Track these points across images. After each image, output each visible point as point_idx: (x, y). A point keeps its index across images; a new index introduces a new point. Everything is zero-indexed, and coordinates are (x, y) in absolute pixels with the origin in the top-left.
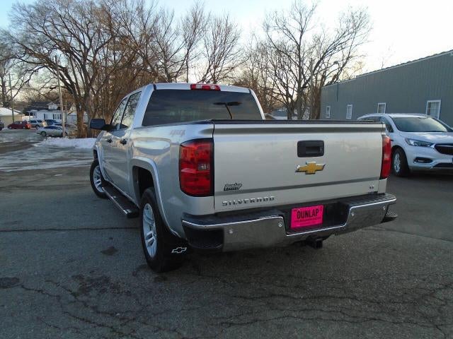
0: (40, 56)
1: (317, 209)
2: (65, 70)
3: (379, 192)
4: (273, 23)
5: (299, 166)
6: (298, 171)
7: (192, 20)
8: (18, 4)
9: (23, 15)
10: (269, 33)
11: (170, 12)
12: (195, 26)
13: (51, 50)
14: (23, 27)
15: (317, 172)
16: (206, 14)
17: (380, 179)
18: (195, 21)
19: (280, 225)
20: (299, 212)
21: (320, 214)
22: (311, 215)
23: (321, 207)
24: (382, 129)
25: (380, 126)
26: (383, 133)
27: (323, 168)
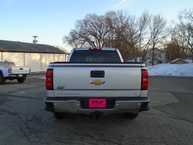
0: (85, 38)
1: (102, 101)
2: (93, 42)
3: (141, 96)
4: (183, 15)
5: (91, 81)
6: (91, 83)
7: (143, 19)
8: (78, 20)
9: (79, 24)
10: (181, 20)
11: (133, 16)
12: (144, 21)
13: (88, 35)
14: (79, 28)
15: (101, 84)
16: (149, 15)
17: (141, 90)
18: (144, 18)
19: (78, 105)
20: (92, 101)
21: (104, 103)
22: (99, 102)
23: (105, 100)
24: (141, 67)
25: (140, 65)
26: (142, 68)
27: (104, 83)
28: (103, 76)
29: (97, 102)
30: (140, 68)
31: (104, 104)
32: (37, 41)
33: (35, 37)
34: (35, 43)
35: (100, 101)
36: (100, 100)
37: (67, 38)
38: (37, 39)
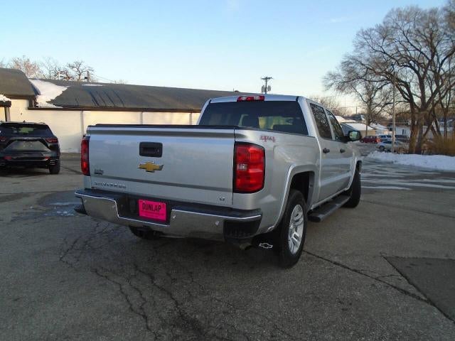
1: (159, 206)
6: (140, 167)
8: (362, 29)
15: (155, 171)
17: (233, 192)
20: (143, 203)
21: (163, 211)
22: (154, 209)
23: (163, 205)
24: (235, 136)
25: (231, 131)
26: (237, 140)
27: (160, 168)
28: (159, 155)
29: (150, 207)
30: (232, 140)
31: (163, 214)
32: (269, 88)
33: (266, 79)
34: (266, 91)
35: (156, 206)
36: (156, 203)
37: (334, 76)
38: (269, 82)
